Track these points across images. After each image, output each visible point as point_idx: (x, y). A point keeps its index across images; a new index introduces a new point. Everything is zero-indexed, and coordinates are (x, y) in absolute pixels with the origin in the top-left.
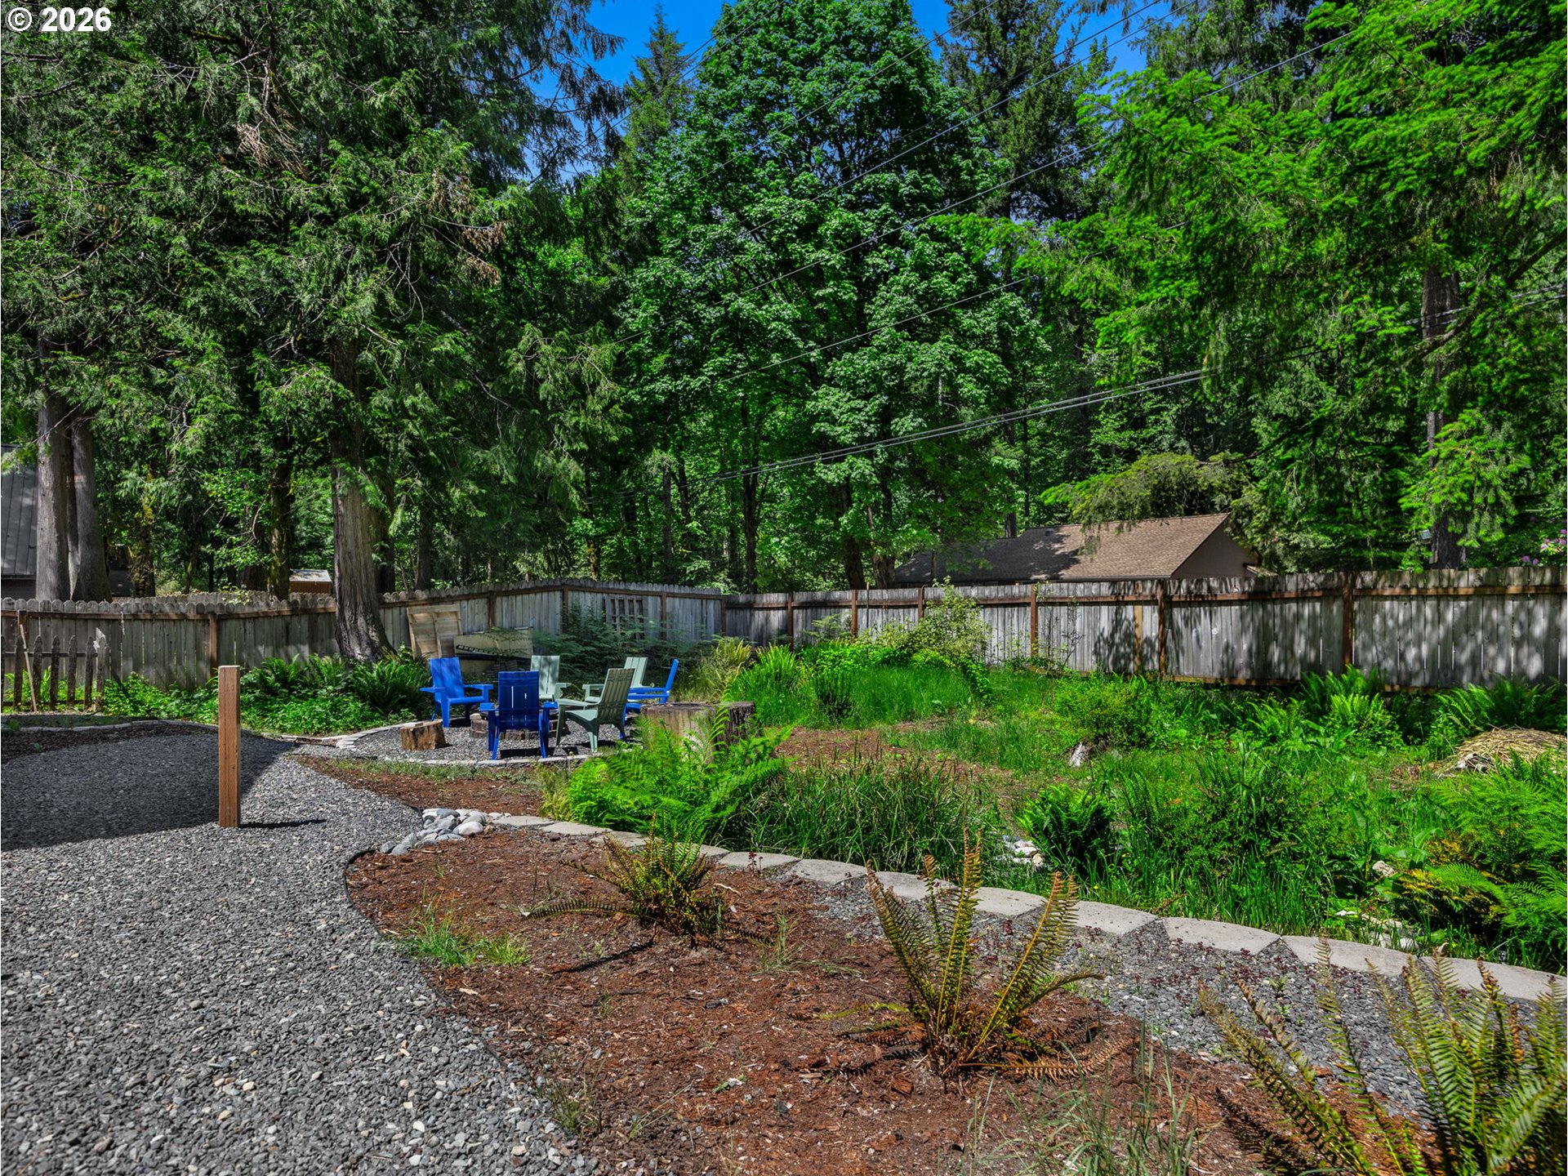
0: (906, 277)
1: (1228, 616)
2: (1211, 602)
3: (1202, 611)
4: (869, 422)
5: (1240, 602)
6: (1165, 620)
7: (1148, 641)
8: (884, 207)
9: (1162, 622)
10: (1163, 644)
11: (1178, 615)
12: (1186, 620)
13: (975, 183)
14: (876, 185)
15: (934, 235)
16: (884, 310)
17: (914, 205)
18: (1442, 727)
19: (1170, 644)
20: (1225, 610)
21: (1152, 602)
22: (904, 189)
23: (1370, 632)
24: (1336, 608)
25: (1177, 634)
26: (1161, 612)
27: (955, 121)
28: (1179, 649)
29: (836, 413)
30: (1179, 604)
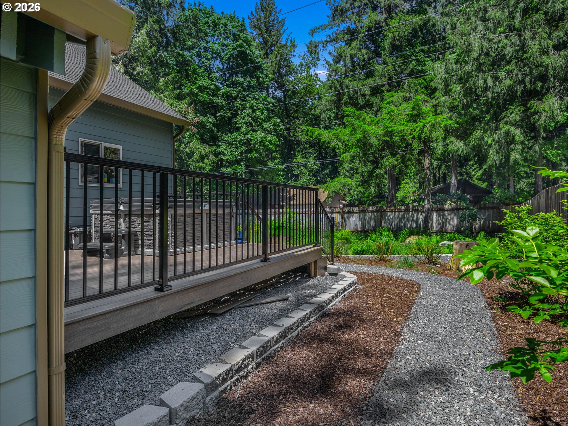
0: (248, 111)
1: (357, 216)
2: (353, 213)
3: (351, 215)
4: (238, 155)
5: (360, 213)
6: (343, 217)
7: (338, 223)
8: (239, 88)
9: (342, 218)
10: (342, 223)
11: (346, 216)
12: (347, 217)
13: (264, 82)
14: (237, 81)
15: (255, 98)
16: (241, 120)
17: (249, 88)
18: (401, 237)
19: (344, 223)
20: (356, 214)
21: (340, 213)
22: (246, 83)
23: (386, 220)
24: (379, 214)
25: (345, 221)
26: (342, 216)
27: (259, 62)
28: (346, 224)
29: (226, 152)
30: (346, 213)
